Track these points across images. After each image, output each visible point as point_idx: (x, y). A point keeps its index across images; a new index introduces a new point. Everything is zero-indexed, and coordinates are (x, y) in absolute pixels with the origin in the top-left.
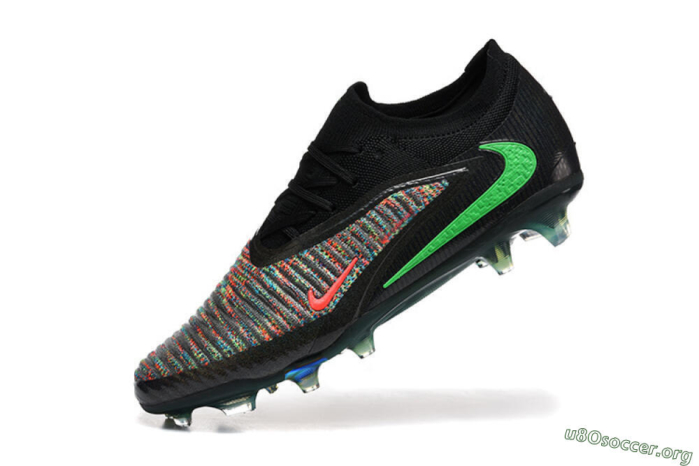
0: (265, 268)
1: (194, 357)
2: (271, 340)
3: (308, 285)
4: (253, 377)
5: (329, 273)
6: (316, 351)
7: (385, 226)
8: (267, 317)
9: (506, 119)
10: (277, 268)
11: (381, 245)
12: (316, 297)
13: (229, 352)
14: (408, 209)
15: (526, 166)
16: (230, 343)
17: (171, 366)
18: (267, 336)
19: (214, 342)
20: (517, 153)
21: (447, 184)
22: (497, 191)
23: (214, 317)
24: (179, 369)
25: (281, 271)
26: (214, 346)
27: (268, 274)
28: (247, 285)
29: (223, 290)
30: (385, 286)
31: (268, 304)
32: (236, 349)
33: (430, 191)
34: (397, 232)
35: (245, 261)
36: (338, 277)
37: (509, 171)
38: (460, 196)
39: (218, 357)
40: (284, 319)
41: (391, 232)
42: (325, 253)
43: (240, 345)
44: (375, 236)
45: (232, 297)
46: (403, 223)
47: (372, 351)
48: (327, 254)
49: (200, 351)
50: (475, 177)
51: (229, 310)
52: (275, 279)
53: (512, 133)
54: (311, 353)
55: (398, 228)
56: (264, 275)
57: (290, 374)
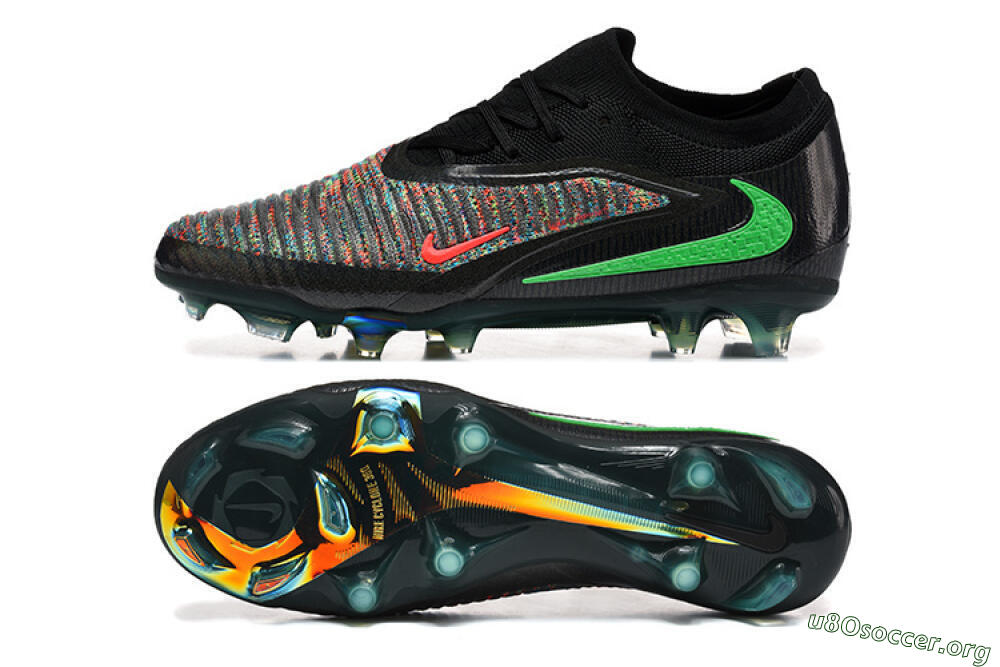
0: (392, 181)
1: (247, 237)
2: (351, 265)
3: (432, 226)
4: (304, 299)
5: (466, 226)
6: (398, 310)
7: (563, 210)
8: (362, 236)
9: (782, 165)
10: (407, 188)
11: (548, 229)
12: (435, 246)
13: (294, 254)
14: (603, 205)
15: (776, 235)
16: (300, 243)
17: (215, 235)
18: (349, 258)
19: (281, 234)
20: (772, 213)
21: (667, 201)
22: (723, 246)
23: (299, 205)
24: (221, 243)
25: (410, 193)
26: (280, 238)
27: (391, 189)
28: (361, 190)
29: (330, 182)
30: (526, 281)
31: (373, 222)
32: (303, 254)
33: (642, 198)
34: (575, 225)
35: (374, 164)
36: (474, 237)
37: (751, 230)
38: (674, 225)
39: (276, 253)
40: (382, 250)
41: (567, 221)
42: (474, 200)
43: (310, 252)
44: (545, 215)
45: (334, 194)
46: (588, 218)
47: (467, 351)
48: (475, 204)
49: (259, 234)
50: (706, 213)
51: (322, 207)
52: (397, 199)
53: (779, 186)
54: (390, 309)
55: (578, 221)
56: (386, 188)
57: (351, 319)
